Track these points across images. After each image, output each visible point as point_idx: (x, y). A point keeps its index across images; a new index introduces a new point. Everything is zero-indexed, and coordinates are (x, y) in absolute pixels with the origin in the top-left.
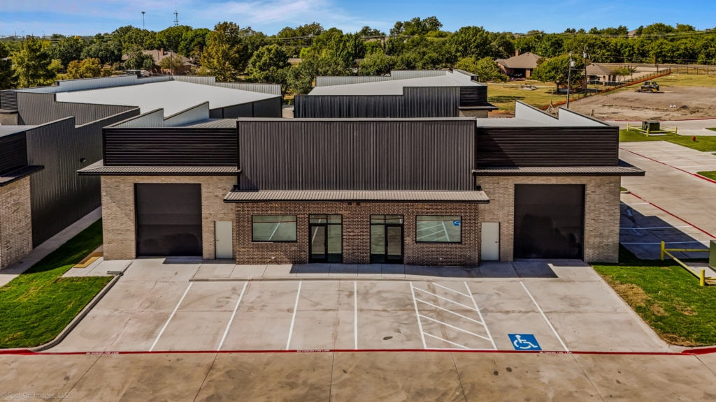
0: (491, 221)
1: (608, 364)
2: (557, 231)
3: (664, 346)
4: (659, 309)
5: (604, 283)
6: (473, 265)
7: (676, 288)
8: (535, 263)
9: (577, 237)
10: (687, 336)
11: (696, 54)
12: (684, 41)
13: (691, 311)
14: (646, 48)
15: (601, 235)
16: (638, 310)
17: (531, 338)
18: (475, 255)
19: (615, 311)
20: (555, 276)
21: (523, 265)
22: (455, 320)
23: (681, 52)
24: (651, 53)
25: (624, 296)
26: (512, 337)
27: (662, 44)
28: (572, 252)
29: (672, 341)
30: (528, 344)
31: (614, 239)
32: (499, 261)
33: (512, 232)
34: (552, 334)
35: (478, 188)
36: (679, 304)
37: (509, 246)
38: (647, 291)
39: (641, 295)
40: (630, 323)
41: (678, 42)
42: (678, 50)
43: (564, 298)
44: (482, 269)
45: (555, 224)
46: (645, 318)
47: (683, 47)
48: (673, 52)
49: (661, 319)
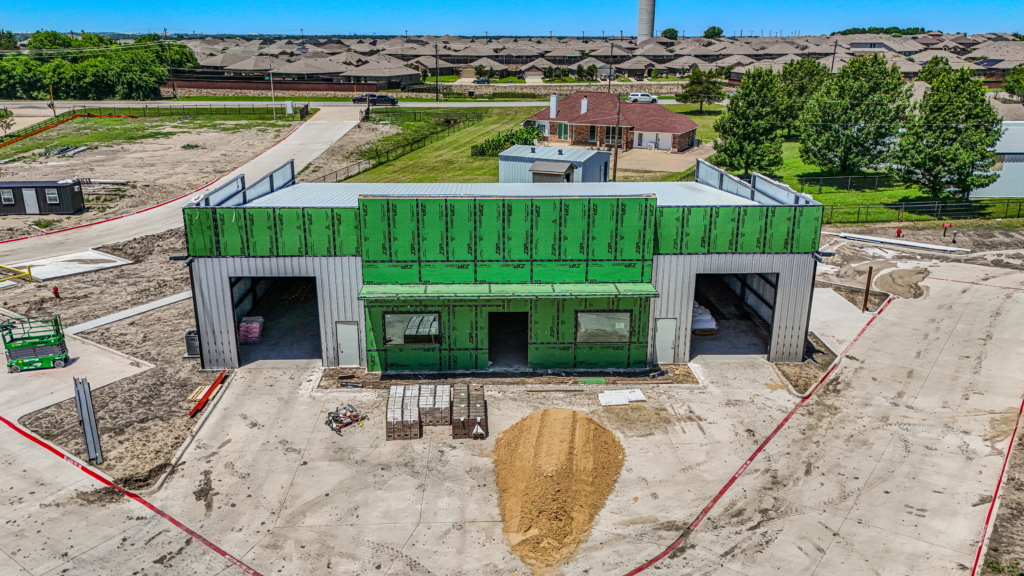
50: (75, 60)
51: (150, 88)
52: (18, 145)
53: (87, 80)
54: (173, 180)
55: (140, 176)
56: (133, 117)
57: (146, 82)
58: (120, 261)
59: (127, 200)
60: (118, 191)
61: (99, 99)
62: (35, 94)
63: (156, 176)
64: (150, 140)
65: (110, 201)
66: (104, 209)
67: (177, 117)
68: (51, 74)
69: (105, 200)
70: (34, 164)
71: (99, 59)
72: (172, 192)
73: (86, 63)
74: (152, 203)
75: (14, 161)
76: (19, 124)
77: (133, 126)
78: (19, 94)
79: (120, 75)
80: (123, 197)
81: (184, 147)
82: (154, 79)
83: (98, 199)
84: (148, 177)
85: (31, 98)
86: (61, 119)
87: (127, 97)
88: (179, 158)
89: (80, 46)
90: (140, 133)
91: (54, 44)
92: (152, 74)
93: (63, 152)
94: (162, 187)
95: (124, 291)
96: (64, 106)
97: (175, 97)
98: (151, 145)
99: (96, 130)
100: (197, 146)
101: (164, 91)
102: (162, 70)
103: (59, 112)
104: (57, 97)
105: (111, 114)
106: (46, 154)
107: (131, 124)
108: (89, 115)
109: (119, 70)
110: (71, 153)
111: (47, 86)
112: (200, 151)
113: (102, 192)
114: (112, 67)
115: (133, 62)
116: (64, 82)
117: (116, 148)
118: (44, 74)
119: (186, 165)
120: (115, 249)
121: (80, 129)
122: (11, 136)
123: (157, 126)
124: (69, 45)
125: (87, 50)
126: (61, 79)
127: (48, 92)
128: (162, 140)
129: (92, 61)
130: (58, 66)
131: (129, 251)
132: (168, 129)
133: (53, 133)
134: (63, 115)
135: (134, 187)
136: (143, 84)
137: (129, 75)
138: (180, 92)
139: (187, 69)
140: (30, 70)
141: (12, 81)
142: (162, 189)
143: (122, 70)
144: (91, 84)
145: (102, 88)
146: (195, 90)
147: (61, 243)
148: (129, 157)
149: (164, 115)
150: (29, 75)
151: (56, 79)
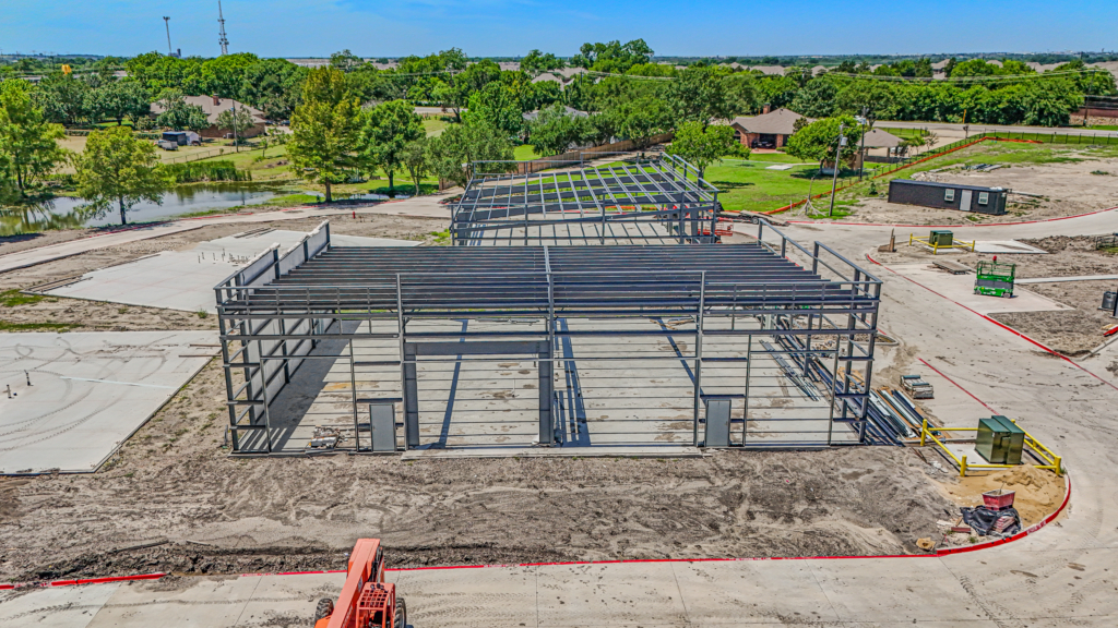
48: (993, 105)
50: (993, 87)
51: (1061, 115)
52: (939, 159)
53: (1001, 106)
54: (1083, 199)
55: (1052, 193)
56: (1039, 142)
57: (1058, 109)
58: (1036, 250)
59: (1040, 210)
60: (1034, 202)
61: (1006, 124)
62: (949, 117)
63: (1069, 194)
64: (1058, 164)
65: (1026, 208)
66: (1020, 215)
67: (1085, 145)
68: (969, 99)
69: (1022, 208)
70: (959, 175)
71: (1018, 86)
72: (1082, 209)
73: (1004, 89)
74: (1063, 215)
75: (943, 171)
76: (941, 143)
77: (1039, 150)
78: (935, 117)
79: (1034, 102)
80: (1037, 207)
81: (1094, 173)
82: (1068, 106)
83: (1015, 206)
84: (1059, 194)
85: (946, 120)
86: (973, 140)
87: (1035, 123)
88: (1088, 182)
89: (1001, 73)
90: (1047, 158)
91: (978, 71)
92: (1067, 102)
93: (981, 168)
94: (1073, 203)
95: (1043, 267)
96: (977, 129)
97: (1084, 125)
98: (1058, 168)
99: (1004, 152)
100: (1107, 173)
101: (1073, 119)
102: (1080, 97)
103: (970, 134)
104: (968, 120)
105: (1020, 138)
106: (967, 167)
107: (1037, 148)
108: (997, 139)
109: (1034, 97)
110: (988, 169)
111: (962, 110)
112: (1110, 178)
113: (1020, 201)
114: (1029, 93)
115: (1051, 89)
116: (978, 107)
117: (1025, 168)
118: (963, 99)
119: (1096, 188)
120: (1032, 242)
121: (989, 150)
122: (933, 152)
123: (1063, 152)
124: (991, 73)
125: (1008, 77)
126: (976, 104)
127: (961, 116)
128: (1069, 165)
129: (1009, 88)
130: (977, 92)
131: (1045, 245)
132: (1075, 156)
133: (966, 152)
134: (975, 137)
135: (1047, 200)
136: (1055, 111)
137: (1044, 102)
138: (1091, 120)
139: (1102, 97)
140: (951, 95)
141: (933, 105)
142: (1072, 204)
143: (1038, 97)
144: (1003, 110)
145: (1014, 115)
146: (1109, 119)
147: (989, 233)
148: (1040, 177)
149: (1071, 142)
150: (949, 100)
151: (972, 105)
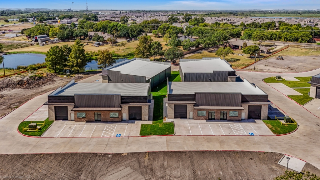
0: (243, 112)
1: (265, 137)
2: (256, 114)
3: (274, 135)
4: (274, 129)
5: (264, 124)
6: (240, 121)
7: (277, 125)
8: (252, 120)
9: (260, 115)
10: (277, 133)
11: (298, 39)
12: (294, 34)
13: (279, 129)
14: (281, 35)
15: (264, 115)
16: (270, 129)
17: (253, 133)
18: (240, 119)
19: (266, 129)
20: (256, 122)
21: (249, 120)
22: (239, 131)
23: (293, 38)
24: (283, 37)
25: (268, 126)
26: (250, 133)
27: (286, 34)
28: (259, 118)
29: (275, 134)
30: (252, 134)
31: (267, 115)
32: (245, 120)
33: (247, 114)
34: (256, 133)
35: (241, 106)
36: (277, 128)
37: (247, 117)
38: (272, 125)
39: (271, 126)
40: (269, 131)
41: (292, 34)
42: (292, 37)
43: (257, 127)
44: (242, 121)
45: (256, 113)
46: (271, 130)
47: (294, 36)
48: (290, 37)
49: (274, 130)
68: (285, 36)
116: (287, 38)
141: (276, 37)
